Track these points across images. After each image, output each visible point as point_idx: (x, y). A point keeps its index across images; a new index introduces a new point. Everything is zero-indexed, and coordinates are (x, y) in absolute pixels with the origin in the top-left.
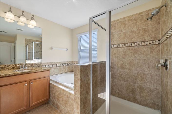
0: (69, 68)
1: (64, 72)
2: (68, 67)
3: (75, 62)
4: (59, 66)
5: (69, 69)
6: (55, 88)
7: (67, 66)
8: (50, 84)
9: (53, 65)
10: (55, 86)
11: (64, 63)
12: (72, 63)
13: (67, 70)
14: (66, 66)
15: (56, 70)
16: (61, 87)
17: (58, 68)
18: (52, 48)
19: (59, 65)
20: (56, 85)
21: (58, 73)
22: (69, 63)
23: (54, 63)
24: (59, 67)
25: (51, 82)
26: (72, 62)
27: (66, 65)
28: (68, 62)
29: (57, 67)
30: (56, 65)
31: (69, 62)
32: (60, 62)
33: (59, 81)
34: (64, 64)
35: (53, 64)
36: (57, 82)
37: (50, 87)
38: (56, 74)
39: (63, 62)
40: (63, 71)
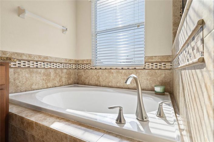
0: (69, 74)
1: (57, 85)
2: (66, 73)
3: (83, 61)
4: (43, 66)
5: (69, 78)
6: (29, 132)
7: (65, 71)
8: (9, 117)
9: (27, 63)
10: (30, 124)
11: (58, 61)
12: (75, 64)
13: (64, 80)
14: (61, 69)
15: (34, 78)
16: (58, 126)
17: (40, 73)
18: (20, 11)
19: (43, 64)
20: (34, 118)
21: (40, 87)
22: (68, 62)
23: (30, 56)
24: (43, 71)
25: (13, 110)
26: (77, 63)
27: (61, 66)
28: (66, 60)
29: (39, 70)
30: (36, 63)
31: (70, 60)
32: (47, 58)
33: (47, 105)
34: (56, 63)
35: (24, 58)
36: (37, 110)
37: (10, 130)
38: (33, 87)
39: (56, 58)
40: (56, 82)
